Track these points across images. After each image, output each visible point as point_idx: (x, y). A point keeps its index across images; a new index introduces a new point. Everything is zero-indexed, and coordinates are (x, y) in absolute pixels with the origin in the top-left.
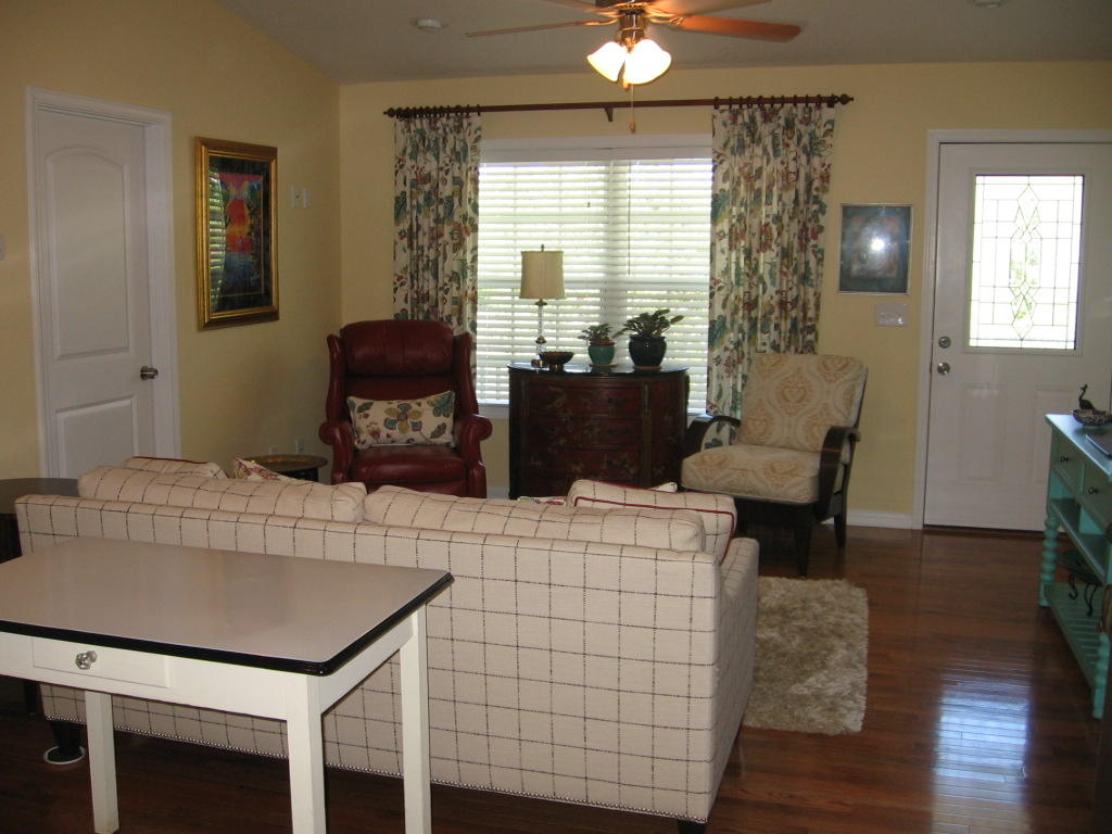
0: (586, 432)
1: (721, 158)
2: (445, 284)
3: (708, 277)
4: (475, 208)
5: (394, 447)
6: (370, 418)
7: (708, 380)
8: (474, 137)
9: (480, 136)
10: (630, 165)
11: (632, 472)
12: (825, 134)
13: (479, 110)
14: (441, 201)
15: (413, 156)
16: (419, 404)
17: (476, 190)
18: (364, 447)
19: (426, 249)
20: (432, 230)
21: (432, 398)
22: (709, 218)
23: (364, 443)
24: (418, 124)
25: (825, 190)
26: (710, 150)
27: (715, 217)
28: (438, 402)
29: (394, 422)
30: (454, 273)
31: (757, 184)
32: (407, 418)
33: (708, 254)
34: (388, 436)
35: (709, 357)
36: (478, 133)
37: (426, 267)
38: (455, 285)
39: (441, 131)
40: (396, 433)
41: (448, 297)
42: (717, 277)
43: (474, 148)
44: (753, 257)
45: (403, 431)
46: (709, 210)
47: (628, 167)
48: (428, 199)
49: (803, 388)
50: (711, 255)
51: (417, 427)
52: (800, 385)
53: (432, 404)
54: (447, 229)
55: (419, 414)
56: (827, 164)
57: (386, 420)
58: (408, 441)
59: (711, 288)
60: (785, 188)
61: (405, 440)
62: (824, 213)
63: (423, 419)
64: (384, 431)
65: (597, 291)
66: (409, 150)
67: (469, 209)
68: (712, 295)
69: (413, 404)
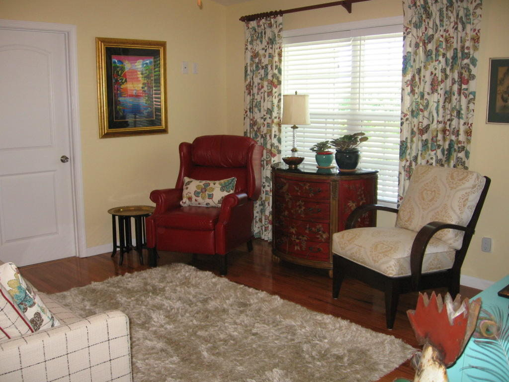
0: (298, 208)
1: (409, 30)
2: (264, 116)
3: (400, 112)
4: (280, 71)
5: (200, 207)
6: (188, 189)
7: (399, 181)
8: (278, 29)
9: (282, 28)
10: (360, 40)
11: (324, 236)
12: (476, 8)
13: (281, 13)
14: (263, 67)
15: (251, 43)
16: (214, 184)
17: (280, 61)
18: (185, 205)
19: (256, 95)
20: (259, 84)
21: (222, 181)
22: (401, 72)
23: (185, 203)
24: (253, 24)
25: (476, 48)
26: (402, 26)
27: (405, 71)
28: (225, 183)
29: (199, 193)
30: (268, 109)
31: (430, 47)
32: (205, 191)
33: (401, 96)
34: (196, 200)
35: (400, 165)
36: (281, 26)
37: (256, 106)
38: (269, 116)
39: (263, 27)
40: (200, 199)
41: (265, 123)
42: (405, 112)
43: (279, 35)
44: (425, 98)
45: (203, 198)
46: (401, 66)
47: (359, 42)
48: (257, 66)
49: (434, 191)
50: (402, 97)
51: (211, 197)
52: (433, 189)
53: (221, 184)
54: (265, 84)
55: (213, 189)
56: (477, 29)
57: (195, 192)
58: (207, 204)
59: (402, 119)
60: (448, 48)
61: (205, 203)
62: (475, 65)
63: (214, 193)
64: (194, 198)
65: (346, 121)
66: (249, 40)
67: (276, 72)
68: (402, 124)
69: (211, 183)
